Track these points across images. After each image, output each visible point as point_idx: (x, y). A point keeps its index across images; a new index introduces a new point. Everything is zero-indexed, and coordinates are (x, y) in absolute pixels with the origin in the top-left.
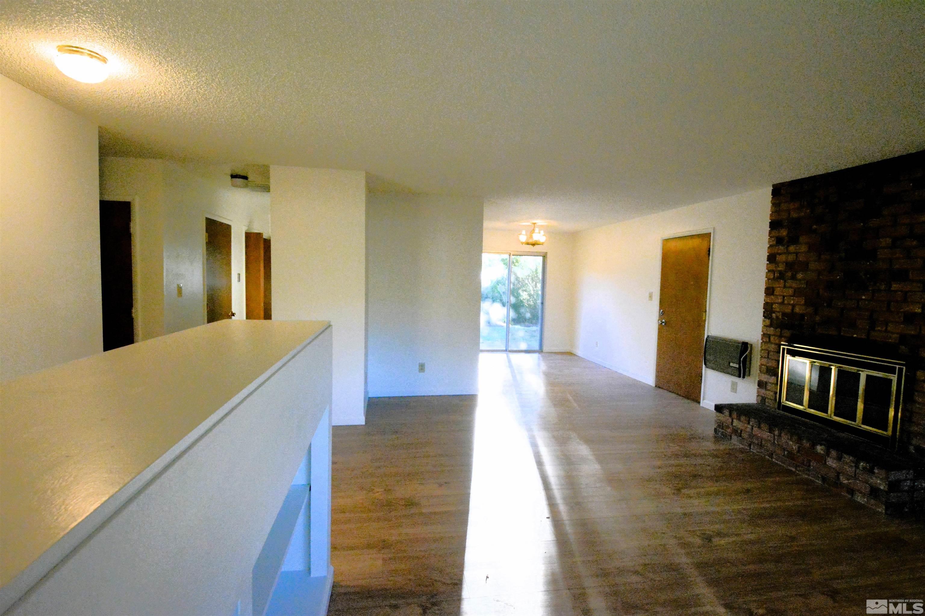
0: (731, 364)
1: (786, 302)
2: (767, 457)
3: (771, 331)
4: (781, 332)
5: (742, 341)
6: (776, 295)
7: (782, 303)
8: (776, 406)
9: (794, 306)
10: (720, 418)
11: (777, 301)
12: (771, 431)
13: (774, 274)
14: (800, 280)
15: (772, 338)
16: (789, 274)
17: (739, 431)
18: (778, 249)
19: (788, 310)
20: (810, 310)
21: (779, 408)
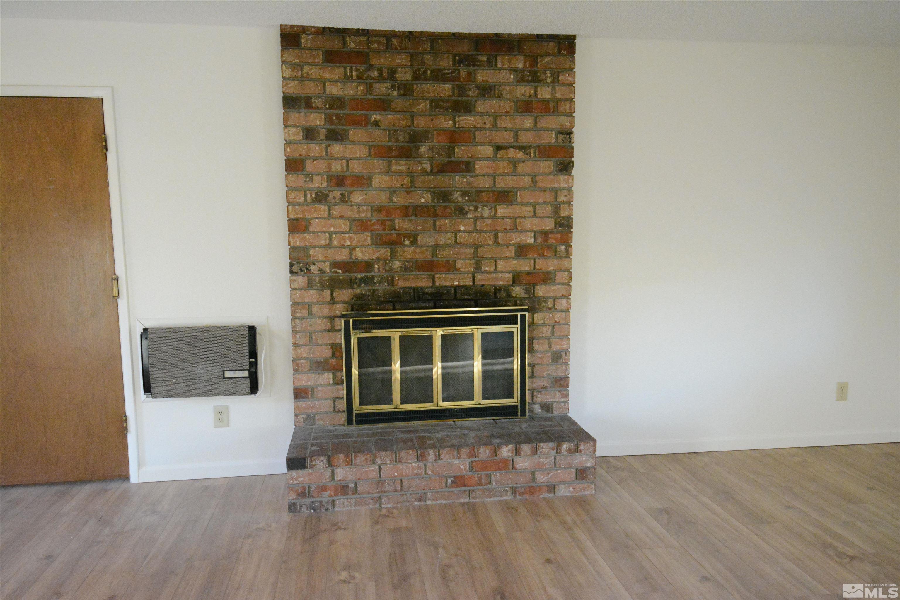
0: (228, 374)
1: (335, 243)
2: (416, 503)
3: (312, 295)
4: (332, 295)
5: (248, 325)
6: (314, 233)
7: (329, 246)
8: (343, 417)
9: (352, 249)
10: (301, 479)
11: (316, 243)
12: (420, 458)
13: (305, 196)
14: (359, 205)
15: (315, 309)
16: (337, 193)
17: (352, 485)
18: (309, 149)
19: (342, 256)
20: (384, 251)
21: (350, 422)
